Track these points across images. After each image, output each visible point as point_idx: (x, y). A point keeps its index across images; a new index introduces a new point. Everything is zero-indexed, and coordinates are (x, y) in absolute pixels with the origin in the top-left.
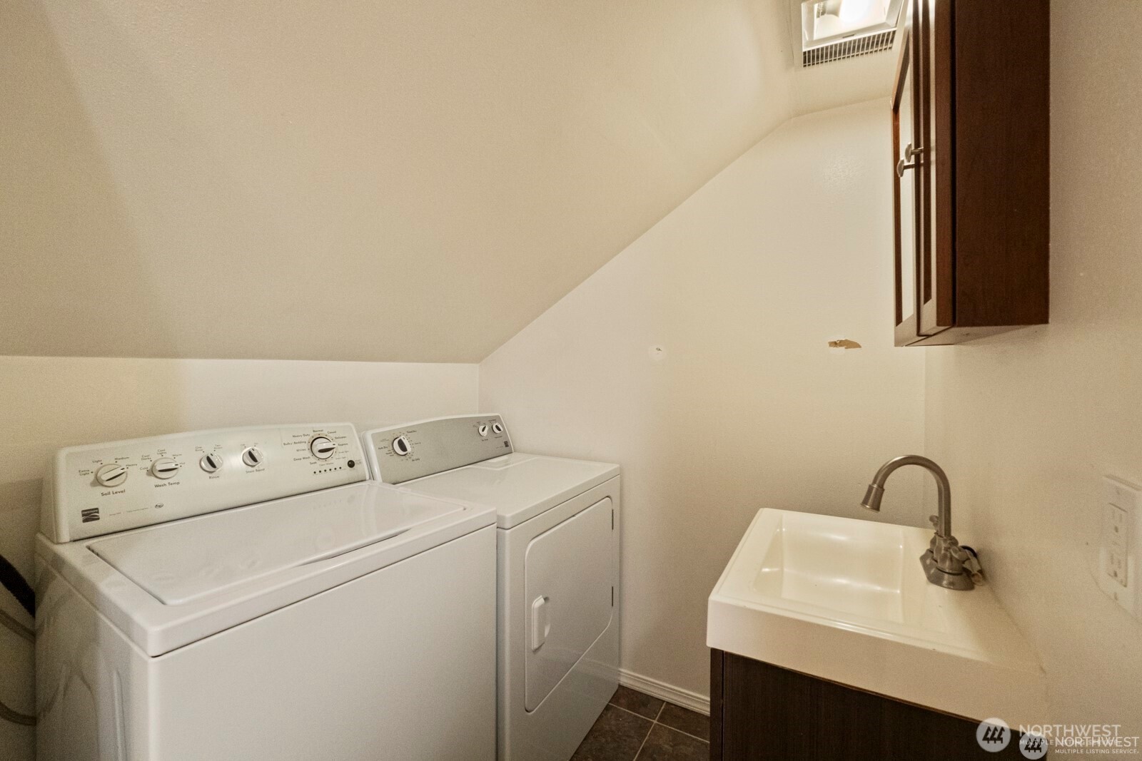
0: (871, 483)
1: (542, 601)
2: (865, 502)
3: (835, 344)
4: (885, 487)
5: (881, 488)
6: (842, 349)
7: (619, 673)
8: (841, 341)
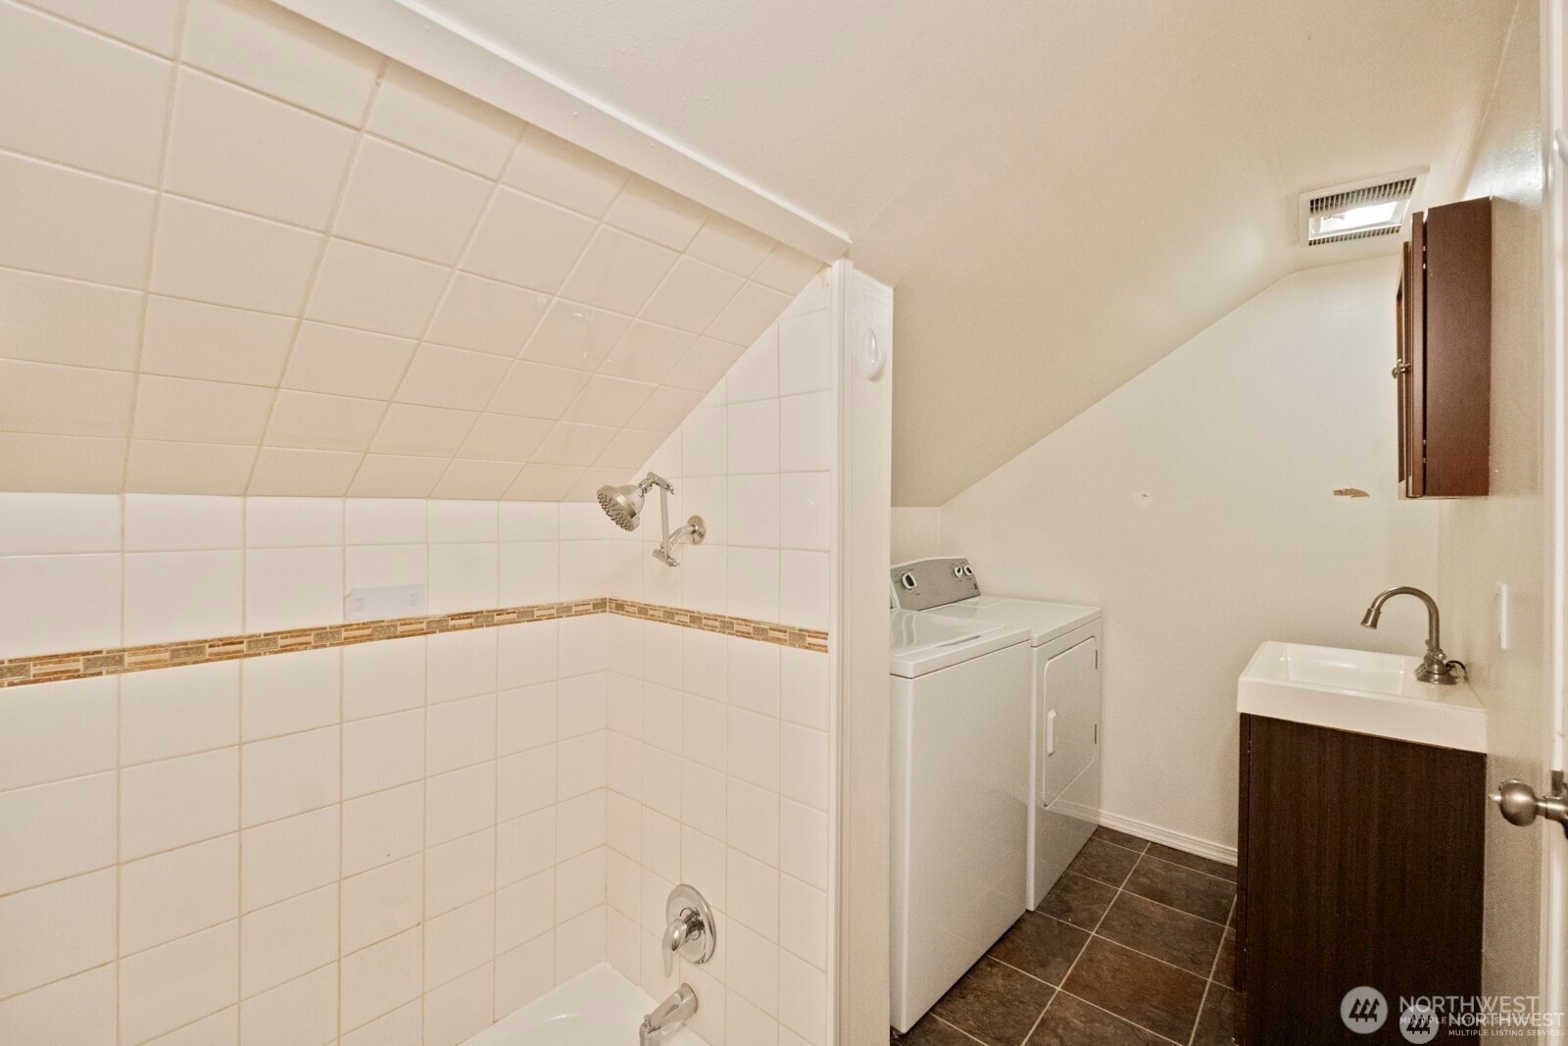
0: (1369, 607)
1: (1055, 714)
2: (1365, 621)
3: (1340, 493)
4: (1381, 610)
5: (1378, 612)
6: (1348, 497)
7: (1098, 814)
8: (1347, 490)
